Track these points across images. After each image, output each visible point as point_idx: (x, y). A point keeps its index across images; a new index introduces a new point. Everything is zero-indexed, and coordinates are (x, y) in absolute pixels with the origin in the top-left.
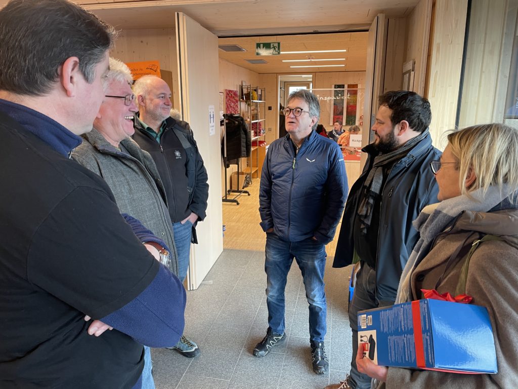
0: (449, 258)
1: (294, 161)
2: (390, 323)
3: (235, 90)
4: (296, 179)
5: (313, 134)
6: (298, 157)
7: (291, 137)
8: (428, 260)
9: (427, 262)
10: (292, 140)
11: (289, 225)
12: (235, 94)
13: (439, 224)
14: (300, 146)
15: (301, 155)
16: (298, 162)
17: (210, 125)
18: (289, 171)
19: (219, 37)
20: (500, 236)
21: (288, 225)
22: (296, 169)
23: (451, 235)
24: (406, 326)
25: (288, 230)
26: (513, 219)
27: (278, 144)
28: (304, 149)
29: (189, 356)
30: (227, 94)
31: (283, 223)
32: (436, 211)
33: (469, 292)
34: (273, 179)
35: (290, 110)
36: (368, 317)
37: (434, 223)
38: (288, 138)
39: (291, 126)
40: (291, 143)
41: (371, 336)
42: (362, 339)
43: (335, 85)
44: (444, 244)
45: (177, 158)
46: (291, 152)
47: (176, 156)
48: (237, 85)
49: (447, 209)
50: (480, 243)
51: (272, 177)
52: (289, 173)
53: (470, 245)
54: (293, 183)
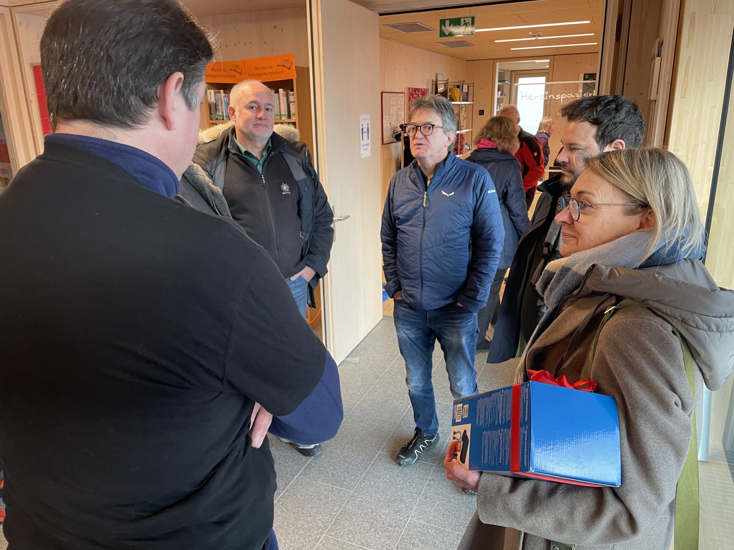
0: (575, 330)
1: (425, 196)
2: (487, 414)
3: (425, 87)
4: (428, 221)
5: (450, 157)
6: (429, 190)
7: (419, 164)
8: (550, 333)
9: (548, 336)
10: (420, 169)
11: (422, 286)
12: (424, 92)
13: (567, 286)
14: (431, 177)
15: (434, 187)
16: (430, 197)
17: (362, 142)
18: (419, 210)
19: (381, 15)
20: (643, 301)
21: (420, 287)
22: (428, 208)
23: (581, 299)
24: (503, 417)
25: (421, 294)
26: (661, 278)
27: (402, 176)
28: (437, 179)
29: (306, 454)
30: (411, 94)
31: (412, 284)
32: (563, 267)
33: (595, 375)
34: (398, 225)
35: (417, 127)
36: (465, 406)
37: (561, 284)
38: (415, 166)
39: (418, 150)
40: (419, 171)
41: (465, 431)
42: (456, 436)
43: (585, 75)
44: (571, 312)
45: (284, 193)
46: (419, 185)
47: (282, 191)
48: (428, 81)
49: (577, 265)
50: (615, 311)
51: (397, 222)
52: (419, 215)
53: (602, 314)
54: (424, 226)
